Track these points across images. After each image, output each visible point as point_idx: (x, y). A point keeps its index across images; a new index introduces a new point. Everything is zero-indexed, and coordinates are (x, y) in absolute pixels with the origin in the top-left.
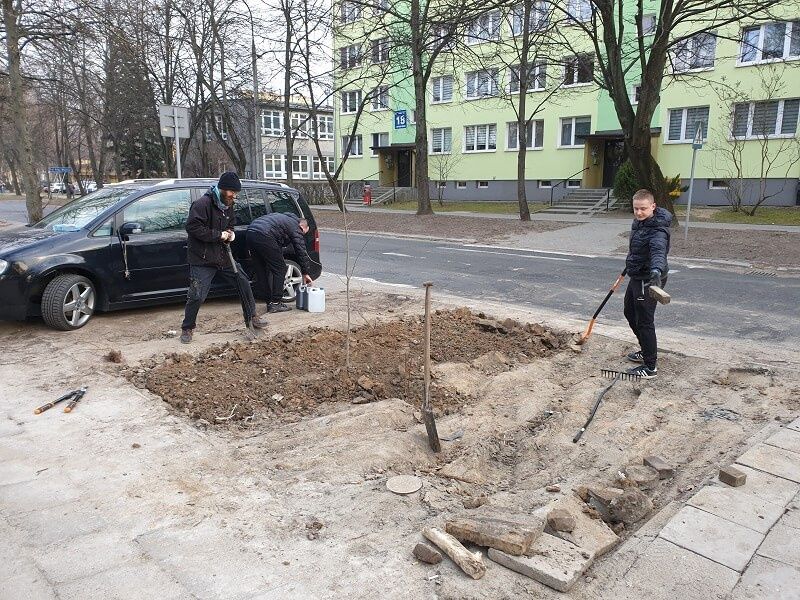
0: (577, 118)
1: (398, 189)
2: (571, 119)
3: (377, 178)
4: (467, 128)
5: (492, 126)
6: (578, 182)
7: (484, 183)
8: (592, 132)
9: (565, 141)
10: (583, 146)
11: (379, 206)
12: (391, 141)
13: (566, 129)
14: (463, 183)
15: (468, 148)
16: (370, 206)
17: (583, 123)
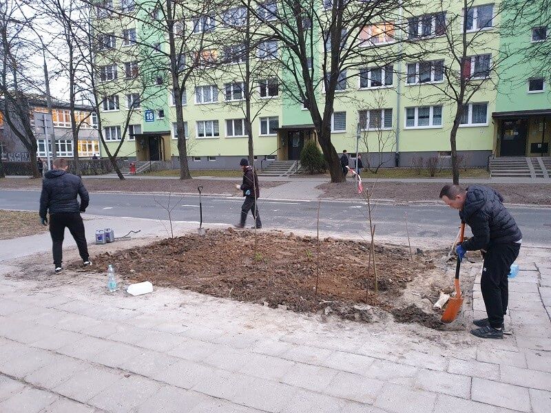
0: (270, 118)
1: (153, 162)
2: (266, 118)
3: (135, 155)
4: (198, 122)
5: (216, 122)
6: (273, 157)
7: (212, 158)
8: (280, 127)
9: (264, 131)
10: (276, 135)
11: (140, 174)
12: (143, 130)
13: (263, 124)
14: (198, 158)
15: (201, 135)
16: (135, 174)
17: (274, 121)
